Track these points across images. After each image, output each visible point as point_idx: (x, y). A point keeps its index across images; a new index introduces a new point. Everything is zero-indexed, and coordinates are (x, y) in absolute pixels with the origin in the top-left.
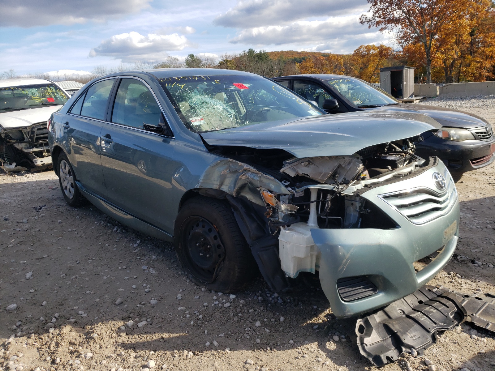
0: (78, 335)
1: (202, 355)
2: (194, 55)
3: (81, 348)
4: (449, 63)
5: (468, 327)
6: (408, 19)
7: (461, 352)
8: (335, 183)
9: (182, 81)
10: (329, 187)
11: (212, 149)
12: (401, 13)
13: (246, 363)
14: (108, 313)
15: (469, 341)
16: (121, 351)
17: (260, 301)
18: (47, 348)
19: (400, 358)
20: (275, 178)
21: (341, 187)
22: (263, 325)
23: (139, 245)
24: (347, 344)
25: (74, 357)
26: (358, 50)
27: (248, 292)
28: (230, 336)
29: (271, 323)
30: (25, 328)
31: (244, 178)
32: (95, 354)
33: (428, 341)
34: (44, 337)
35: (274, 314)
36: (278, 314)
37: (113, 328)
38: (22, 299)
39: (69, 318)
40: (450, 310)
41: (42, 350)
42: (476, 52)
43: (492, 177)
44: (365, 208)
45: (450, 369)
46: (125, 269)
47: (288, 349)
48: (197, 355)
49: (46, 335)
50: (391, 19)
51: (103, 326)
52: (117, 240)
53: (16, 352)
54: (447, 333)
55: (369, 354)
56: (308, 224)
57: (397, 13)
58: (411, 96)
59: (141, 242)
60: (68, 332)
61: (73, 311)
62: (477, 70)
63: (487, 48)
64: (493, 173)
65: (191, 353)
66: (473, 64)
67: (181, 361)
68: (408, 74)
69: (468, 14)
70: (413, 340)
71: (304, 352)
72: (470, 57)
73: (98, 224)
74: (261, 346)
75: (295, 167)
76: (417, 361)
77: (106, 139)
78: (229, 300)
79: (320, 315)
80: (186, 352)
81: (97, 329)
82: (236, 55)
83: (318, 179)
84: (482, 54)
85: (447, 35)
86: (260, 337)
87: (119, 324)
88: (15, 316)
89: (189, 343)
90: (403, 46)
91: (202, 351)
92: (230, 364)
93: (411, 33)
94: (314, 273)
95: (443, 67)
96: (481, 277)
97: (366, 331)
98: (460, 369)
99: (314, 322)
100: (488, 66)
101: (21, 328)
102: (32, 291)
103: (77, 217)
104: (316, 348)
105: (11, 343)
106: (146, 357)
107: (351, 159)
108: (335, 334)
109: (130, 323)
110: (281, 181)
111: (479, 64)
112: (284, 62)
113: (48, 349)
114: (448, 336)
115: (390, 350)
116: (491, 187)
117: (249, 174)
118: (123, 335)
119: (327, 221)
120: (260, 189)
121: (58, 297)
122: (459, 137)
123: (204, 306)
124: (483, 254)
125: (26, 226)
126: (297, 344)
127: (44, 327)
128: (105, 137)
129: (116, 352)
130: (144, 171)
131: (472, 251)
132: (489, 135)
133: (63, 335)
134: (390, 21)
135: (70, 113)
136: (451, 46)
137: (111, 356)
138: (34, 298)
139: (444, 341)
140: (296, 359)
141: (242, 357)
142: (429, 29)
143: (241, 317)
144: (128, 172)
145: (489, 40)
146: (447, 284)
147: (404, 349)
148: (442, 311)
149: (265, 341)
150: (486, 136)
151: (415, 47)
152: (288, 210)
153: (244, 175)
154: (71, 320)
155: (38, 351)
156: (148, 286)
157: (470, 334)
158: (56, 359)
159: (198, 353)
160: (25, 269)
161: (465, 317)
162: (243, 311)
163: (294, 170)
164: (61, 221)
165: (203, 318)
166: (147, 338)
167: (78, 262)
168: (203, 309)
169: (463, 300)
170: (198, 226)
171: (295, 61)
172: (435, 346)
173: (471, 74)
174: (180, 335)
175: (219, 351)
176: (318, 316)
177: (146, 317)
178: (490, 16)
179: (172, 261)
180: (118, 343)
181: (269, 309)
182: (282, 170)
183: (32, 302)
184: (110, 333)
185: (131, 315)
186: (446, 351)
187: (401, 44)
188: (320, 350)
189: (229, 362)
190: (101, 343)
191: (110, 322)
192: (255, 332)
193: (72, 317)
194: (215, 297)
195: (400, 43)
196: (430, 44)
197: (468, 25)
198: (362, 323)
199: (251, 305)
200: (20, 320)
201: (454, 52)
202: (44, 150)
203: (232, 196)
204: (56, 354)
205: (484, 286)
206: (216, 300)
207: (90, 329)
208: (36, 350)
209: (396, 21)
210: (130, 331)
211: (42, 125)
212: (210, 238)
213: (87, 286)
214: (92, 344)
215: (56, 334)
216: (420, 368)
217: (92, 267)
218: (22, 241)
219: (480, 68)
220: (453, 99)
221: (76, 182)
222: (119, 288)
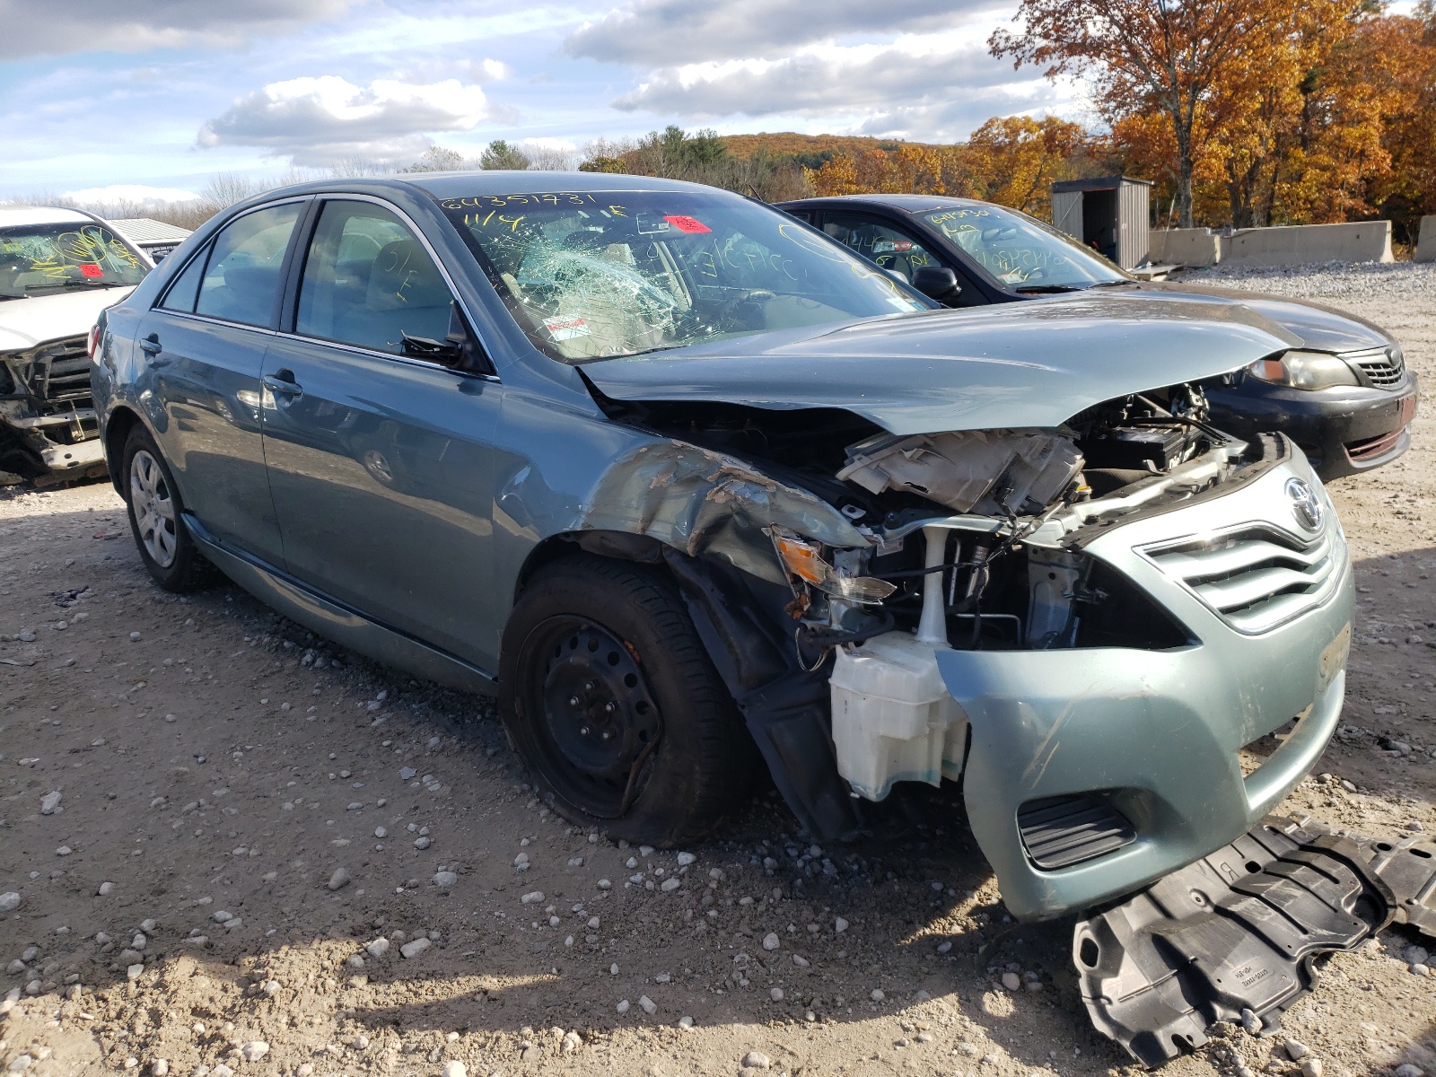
0: (220, 986)
1: (609, 1040)
2: (508, 143)
3: (230, 1026)
4: (1242, 171)
5: (1398, 941)
6: (1127, 43)
7: (1389, 1016)
8: (1005, 512)
9: (513, 208)
10: (985, 524)
11: (617, 411)
12: (1107, 25)
13: (746, 1063)
14: (305, 917)
15: (1406, 981)
16: (357, 1033)
17: (770, 872)
18: (123, 1029)
19: (1210, 1040)
20: (822, 497)
21: (1021, 523)
22: (786, 944)
23: (384, 704)
24: (1045, 996)
25: (210, 1057)
26: (981, 130)
27: (730, 843)
28: (690, 979)
29: (809, 937)
30: (50, 966)
31: (721, 498)
32: (275, 1044)
33: (1290, 984)
34: (113, 993)
35: (817, 911)
36: (827, 909)
37: (327, 963)
38: (34, 874)
39: (188, 933)
40: (1345, 891)
41: (108, 1037)
42: (1317, 139)
43: (1401, 494)
44: (1091, 586)
45: (1364, 1070)
46: (348, 777)
47: (871, 1018)
48: (592, 1042)
49: (117, 988)
50: (1080, 41)
51: (294, 956)
52: (315, 691)
53: (29, 1044)
54: (1340, 959)
55: (1119, 1029)
56: (917, 638)
57: (1095, 24)
58: (1143, 263)
59: (388, 696)
60: (187, 978)
61: (196, 910)
62: (1322, 189)
63: (1348, 126)
64: (1401, 484)
65: (574, 1036)
66: (1311, 173)
67: (546, 1063)
68: (1134, 201)
69: (1296, 27)
70: (1246, 984)
71: (920, 1024)
72: (1301, 154)
73: (254, 643)
74: (788, 1010)
75: (883, 465)
76: (1263, 1047)
77: (281, 384)
78: (675, 870)
79: (954, 912)
80: (559, 1032)
81: (277, 965)
82: (631, 143)
83: (953, 499)
84: (1336, 145)
85: (1236, 88)
86: (781, 981)
87: (345, 950)
88: (17, 929)
89: (566, 1005)
90: (1113, 123)
91: (607, 1029)
92: (696, 1066)
93: (1134, 84)
94: (937, 785)
95: (1226, 182)
96: (1414, 788)
97: (1104, 957)
98: (1394, 1067)
99: (938, 931)
100: (1352, 179)
101: (39, 967)
102: (64, 850)
103: (187, 622)
104: (955, 1013)
105: (11, 1015)
106: (437, 1050)
107: (1048, 438)
108: (1004, 967)
109: (379, 944)
110: (839, 508)
111: (1328, 174)
112: (770, 165)
113: (129, 1030)
114: (1345, 968)
115: (1181, 1015)
116: (1404, 523)
117: (737, 488)
118: (360, 982)
119: (977, 626)
120: (773, 533)
121: (147, 869)
122: (1311, 380)
123: (601, 889)
124: (1409, 719)
125: (32, 652)
126: (895, 1002)
127: (109, 964)
128: (275, 377)
129: (342, 1038)
130: (384, 477)
131: (1377, 711)
132: (1395, 372)
133: (172, 988)
134: (1074, 49)
135: (161, 306)
136: (1249, 123)
137: (326, 1050)
138: (72, 873)
139: (1334, 984)
140: (898, 1048)
141: (732, 1043)
142: (1185, 73)
143: (717, 920)
144: (335, 481)
145: (1355, 104)
146: (1318, 811)
147: (1219, 1010)
148: (1321, 893)
149: (799, 994)
150: (1389, 374)
151: (1147, 123)
152: (858, 595)
153: (721, 489)
154: (195, 940)
155: (98, 1040)
156: (424, 830)
157: (1408, 962)
158: (156, 1064)
159: (596, 1034)
160: (38, 784)
161: (1391, 911)
162: (720, 902)
163: (879, 472)
164: (138, 633)
165: (601, 927)
166: (433, 991)
167: (200, 759)
168: (599, 897)
169: (1375, 858)
170: (574, 645)
171: (800, 162)
172: (1309, 999)
173: (1304, 203)
174: (536, 979)
175: (662, 1027)
176: (948, 914)
177: (424, 925)
178: (1357, 34)
179: (490, 752)
180: (344, 1009)
181: (798, 894)
182: (842, 475)
183: (68, 884)
184: (319, 976)
185: (380, 921)
186: (1344, 1015)
187: (1107, 116)
188: (967, 1018)
189: (694, 1062)
190: (292, 1009)
191: (315, 945)
192: (764, 966)
193: (195, 931)
194: (632, 860)
195: (1104, 111)
196: (1190, 116)
197: (1296, 61)
198: (1089, 934)
199: (741, 883)
200: (32, 941)
201: (1257, 139)
202: (74, 422)
203: (684, 555)
204: (154, 1048)
205: (1426, 817)
206: (635, 870)
207: (255, 968)
208: (91, 1036)
209: (1093, 48)
210: (379, 971)
211: (68, 345)
212: (615, 680)
213: (233, 834)
214: (264, 1015)
215: (148, 983)
216: (1275, 1069)
217: (247, 775)
218: (23, 698)
219: (1331, 185)
220: (1261, 273)
221: (182, 515)
222: (335, 836)
